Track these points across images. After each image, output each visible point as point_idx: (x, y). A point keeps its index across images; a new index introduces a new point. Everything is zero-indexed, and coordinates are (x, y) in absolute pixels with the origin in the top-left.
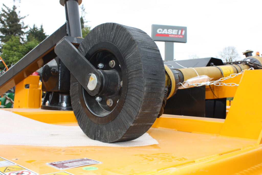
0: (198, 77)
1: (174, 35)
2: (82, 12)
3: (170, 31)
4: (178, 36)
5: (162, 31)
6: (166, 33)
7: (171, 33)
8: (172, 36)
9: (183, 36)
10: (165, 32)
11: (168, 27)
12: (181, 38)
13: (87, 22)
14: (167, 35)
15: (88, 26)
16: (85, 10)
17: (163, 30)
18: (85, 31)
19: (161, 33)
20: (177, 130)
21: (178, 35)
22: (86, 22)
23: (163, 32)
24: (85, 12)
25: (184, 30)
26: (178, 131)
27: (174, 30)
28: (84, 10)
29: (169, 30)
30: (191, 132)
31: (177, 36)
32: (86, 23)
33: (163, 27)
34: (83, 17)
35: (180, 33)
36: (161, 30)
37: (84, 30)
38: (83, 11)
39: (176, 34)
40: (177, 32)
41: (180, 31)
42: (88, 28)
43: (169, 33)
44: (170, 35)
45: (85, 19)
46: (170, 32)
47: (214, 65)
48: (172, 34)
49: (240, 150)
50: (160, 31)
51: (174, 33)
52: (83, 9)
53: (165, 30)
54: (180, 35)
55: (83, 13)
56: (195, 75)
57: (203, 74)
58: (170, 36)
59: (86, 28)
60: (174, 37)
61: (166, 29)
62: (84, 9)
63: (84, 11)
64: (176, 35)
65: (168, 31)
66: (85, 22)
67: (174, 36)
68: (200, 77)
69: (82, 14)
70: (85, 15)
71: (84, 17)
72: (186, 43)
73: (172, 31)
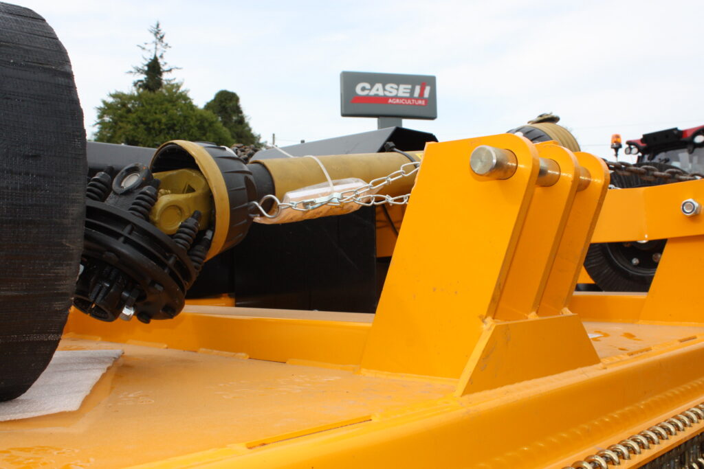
0: (328, 186)
1: (401, 98)
2: (156, 44)
3: (392, 88)
4: (413, 100)
5: (370, 90)
6: (381, 93)
7: (394, 93)
8: (398, 101)
9: (426, 100)
10: (378, 90)
11: (385, 79)
12: (419, 105)
13: (170, 70)
14: (385, 99)
15: (173, 82)
16: (164, 39)
17: (372, 86)
18: (164, 95)
19: (368, 95)
20: (248, 357)
21: (411, 98)
22: (167, 71)
23: (373, 93)
24: (163, 44)
25: (428, 85)
26: (250, 358)
27: (402, 87)
28: (162, 38)
29: (388, 87)
30: (285, 363)
31: (409, 102)
32: (169, 73)
33: (373, 78)
34: (158, 56)
35: (416, 94)
36: (367, 86)
37: (161, 91)
38: (157, 40)
39: (408, 95)
40: (409, 91)
41: (418, 89)
42: (173, 85)
43: (388, 94)
44: (392, 98)
45: (166, 63)
46: (391, 90)
47: (395, 149)
48: (396, 97)
49: (371, 420)
50: (363, 89)
51: (401, 94)
52: (159, 36)
53: (379, 86)
54: (417, 99)
55: (159, 46)
56: (319, 179)
57: (351, 175)
58: (390, 101)
59: (169, 86)
60: (401, 104)
61: (379, 82)
62: (161, 35)
63: (162, 42)
64: (407, 98)
65: (384, 90)
66: (164, 71)
67: (401, 101)
68: (334, 184)
69: (156, 48)
70: (165, 51)
71: (161, 57)
72: (435, 120)
73: (397, 89)
